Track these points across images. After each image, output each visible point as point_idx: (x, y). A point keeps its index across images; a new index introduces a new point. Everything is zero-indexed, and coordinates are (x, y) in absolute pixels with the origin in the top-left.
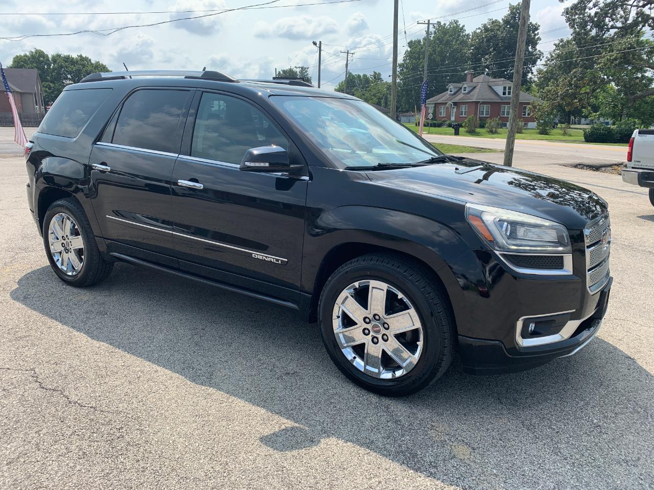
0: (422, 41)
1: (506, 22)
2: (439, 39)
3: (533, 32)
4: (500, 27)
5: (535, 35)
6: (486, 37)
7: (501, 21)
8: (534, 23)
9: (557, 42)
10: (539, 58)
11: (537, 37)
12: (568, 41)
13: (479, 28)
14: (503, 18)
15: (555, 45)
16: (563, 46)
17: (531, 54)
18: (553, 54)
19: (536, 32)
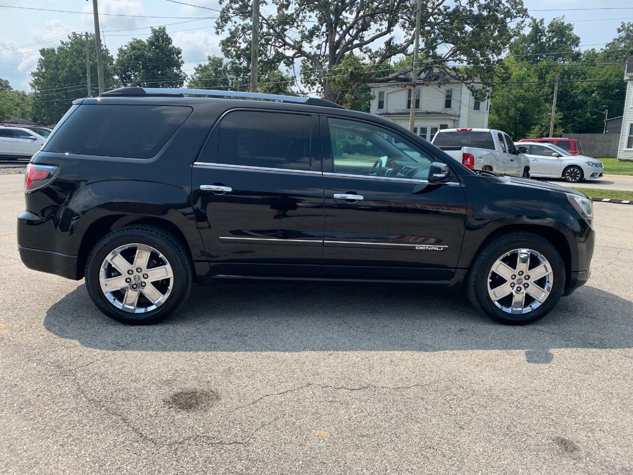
0: (56, 50)
1: (151, 43)
2: (77, 51)
3: (177, 56)
4: (146, 47)
5: (179, 58)
6: (134, 55)
7: (146, 42)
8: (176, 47)
9: (197, 67)
10: (185, 80)
11: (180, 60)
12: (205, 67)
13: (126, 46)
14: (148, 39)
15: (195, 69)
16: (202, 71)
17: (177, 76)
18: (194, 77)
19: (179, 56)
